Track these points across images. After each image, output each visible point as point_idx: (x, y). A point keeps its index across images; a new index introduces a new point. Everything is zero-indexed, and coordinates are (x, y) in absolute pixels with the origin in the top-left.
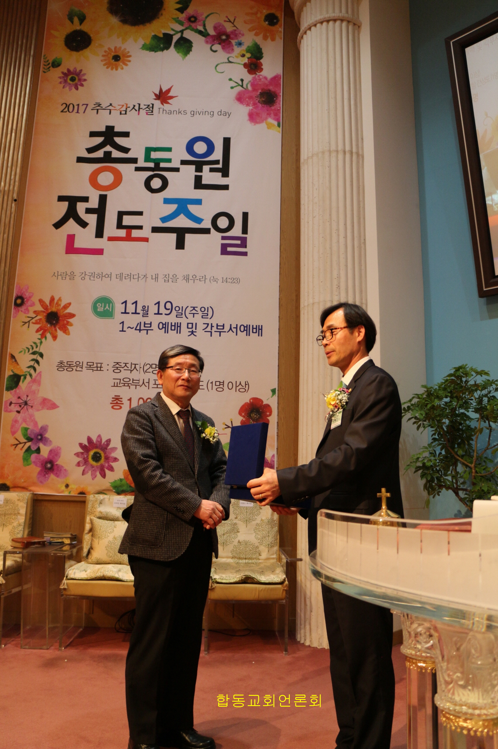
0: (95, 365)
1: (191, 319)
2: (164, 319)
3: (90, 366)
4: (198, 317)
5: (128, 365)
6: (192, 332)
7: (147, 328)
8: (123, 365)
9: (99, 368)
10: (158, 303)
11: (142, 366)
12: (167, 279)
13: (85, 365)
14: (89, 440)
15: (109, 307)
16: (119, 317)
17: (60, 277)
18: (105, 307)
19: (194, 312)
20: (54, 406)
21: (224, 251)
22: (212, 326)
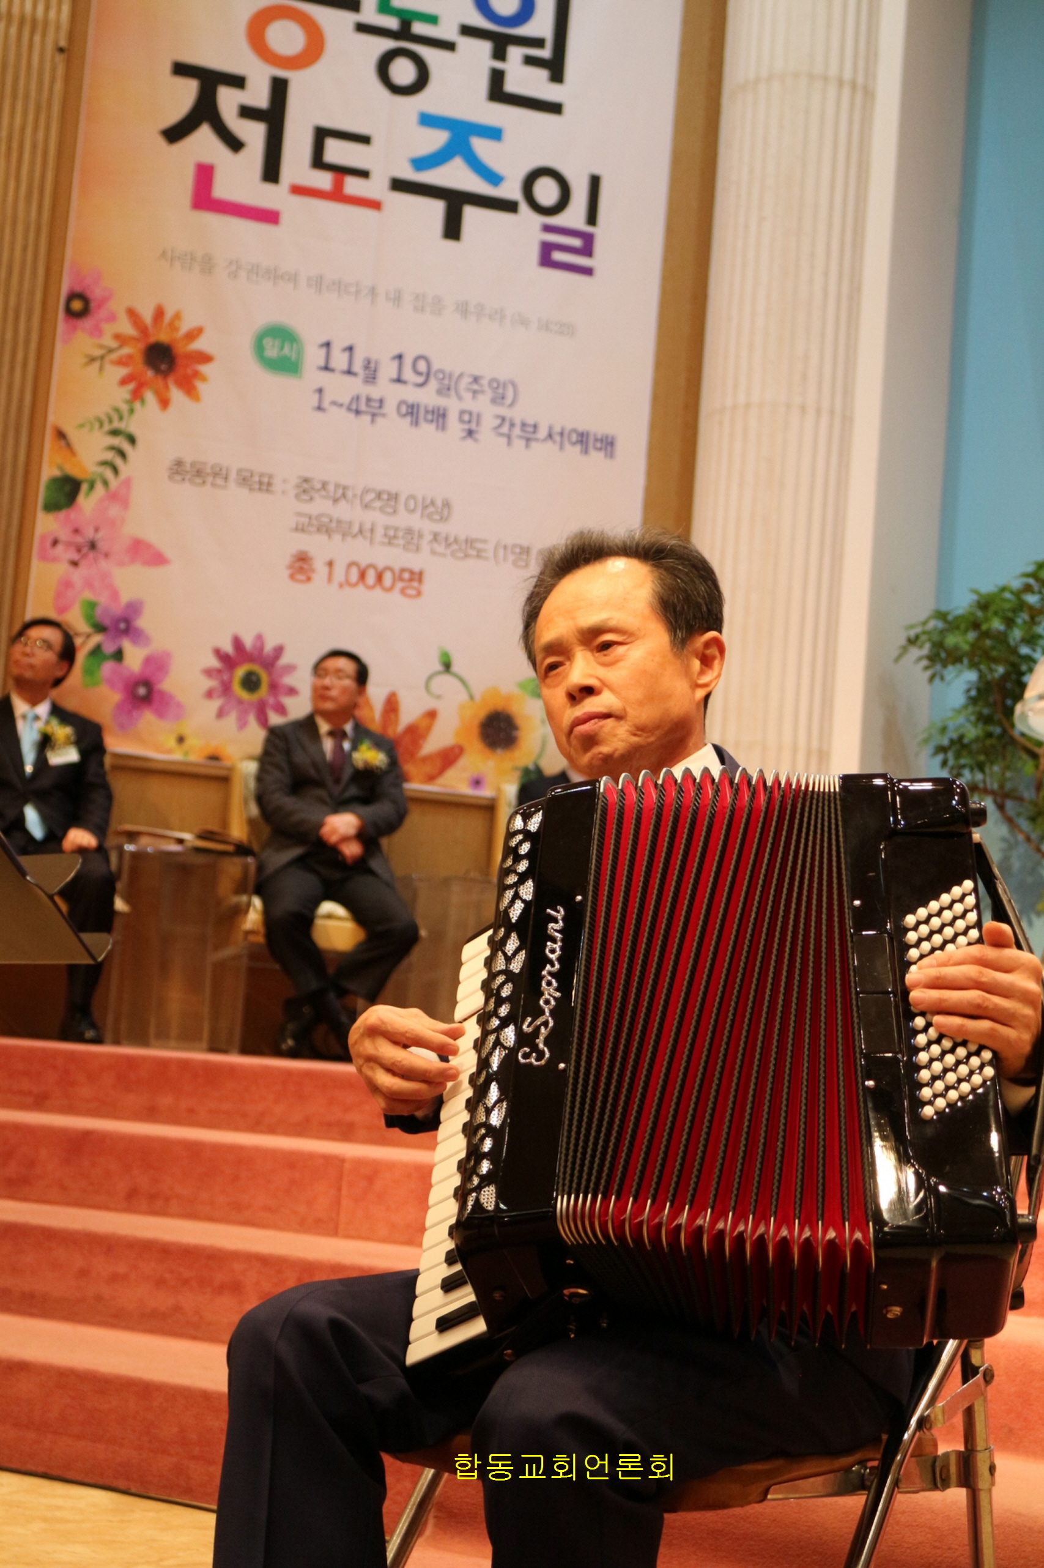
0: (256, 479)
1: (469, 403)
2: (412, 394)
3: (245, 480)
4: (484, 400)
5: (331, 488)
6: (470, 433)
7: (373, 408)
8: (319, 486)
9: (265, 485)
10: (400, 357)
11: (359, 492)
12: (420, 304)
13: (233, 475)
14: (237, 643)
15: (291, 349)
16: (312, 376)
17: (178, 264)
18: (282, 348)
19: (475, 387)
20: (158, 559)
21: (546, 259)
22: (512, 425)
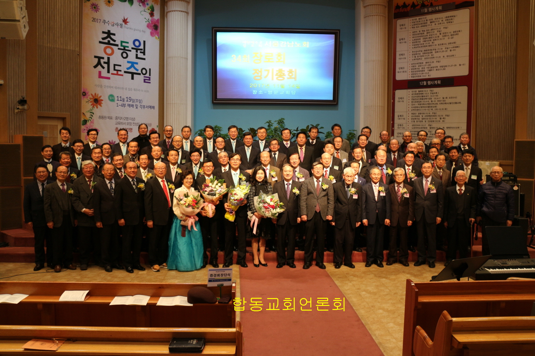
1: (136, 103)
2: (129, 103)
4: (138, 102)
6: (137, 108)
7: (123, 105)
8: (118, 118)
9: (111, 118)
10: (127, 98)
11: (123, 118)
12: (129, 89)
13: (107, 117)
16: (117, 102)
17: (97, 87)
18: (112, 98)
21: (145, 82)
22: (142, 106)
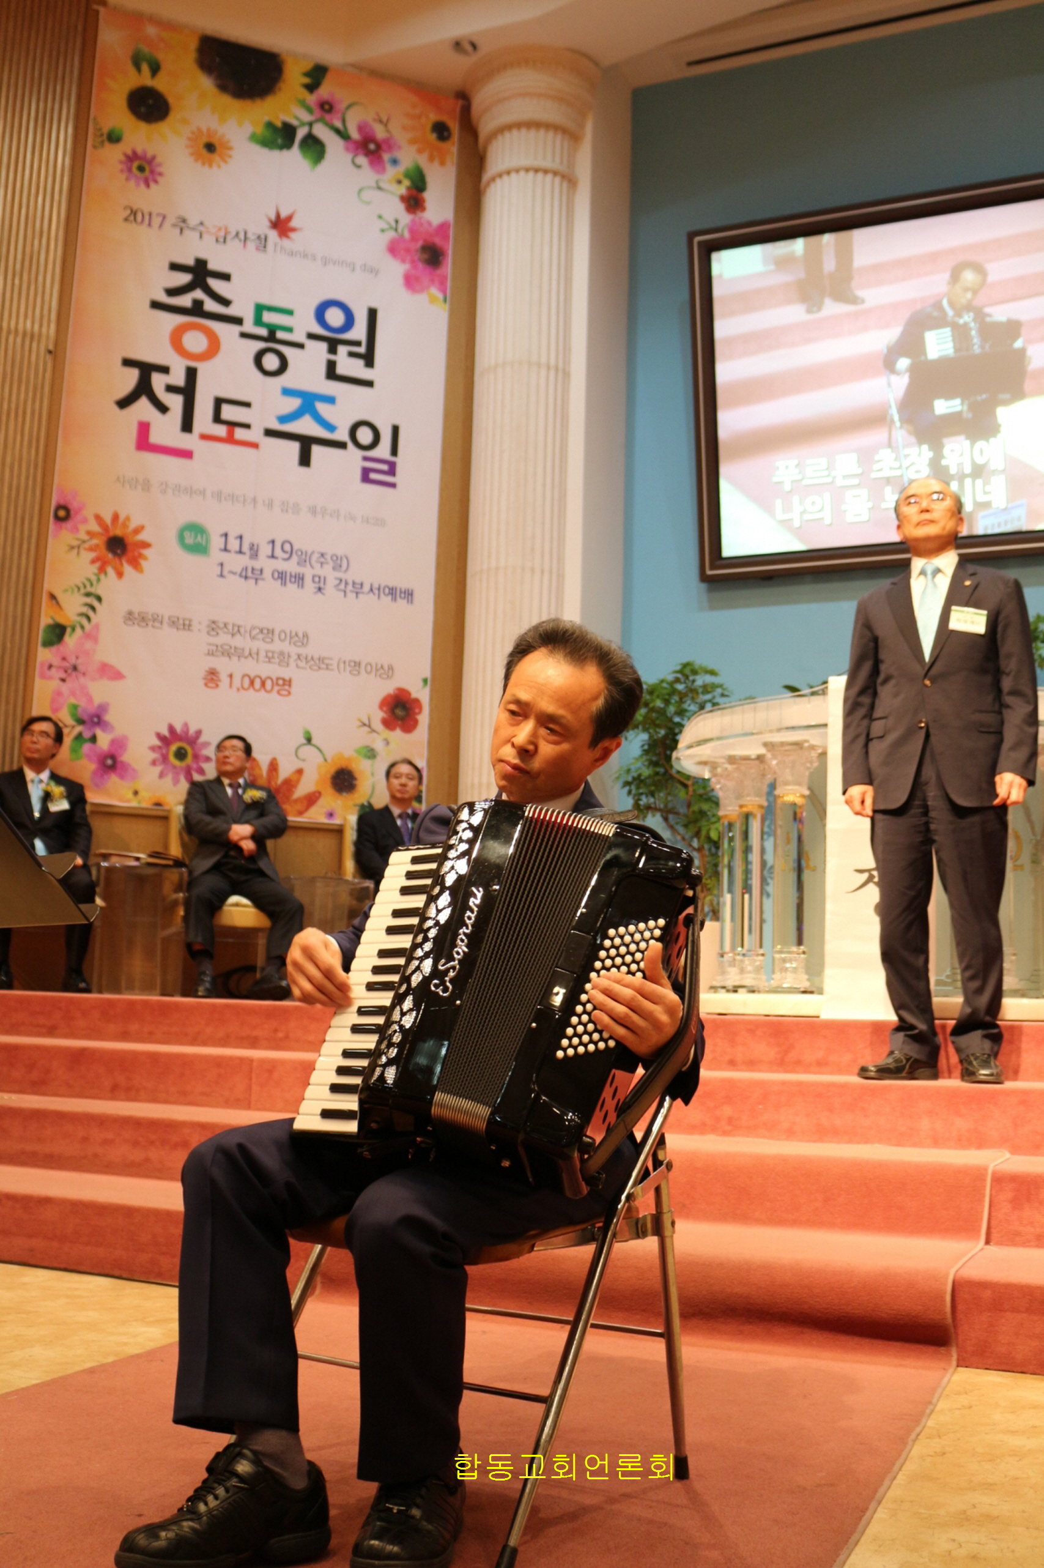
0: (181, 622)
1: (318, 570)
2: (281, 565)
3: (174, 623)
4: (328, 568)
5: (230, 627)
6: (320, 589)
7: (256, 575)
8: (222, 625)
9: (187, 626)
10: (273, 542)
11: (248, 629)
12: (285, 508)
13: (166, 620)
14: (171, 729)
15: (202, 538)
16: (216, 555)
17: (127, 486)
18: (196, 537)
19: (322, 560)
20: (118, 676)
21: (366, 478)
22: (346, 583)
